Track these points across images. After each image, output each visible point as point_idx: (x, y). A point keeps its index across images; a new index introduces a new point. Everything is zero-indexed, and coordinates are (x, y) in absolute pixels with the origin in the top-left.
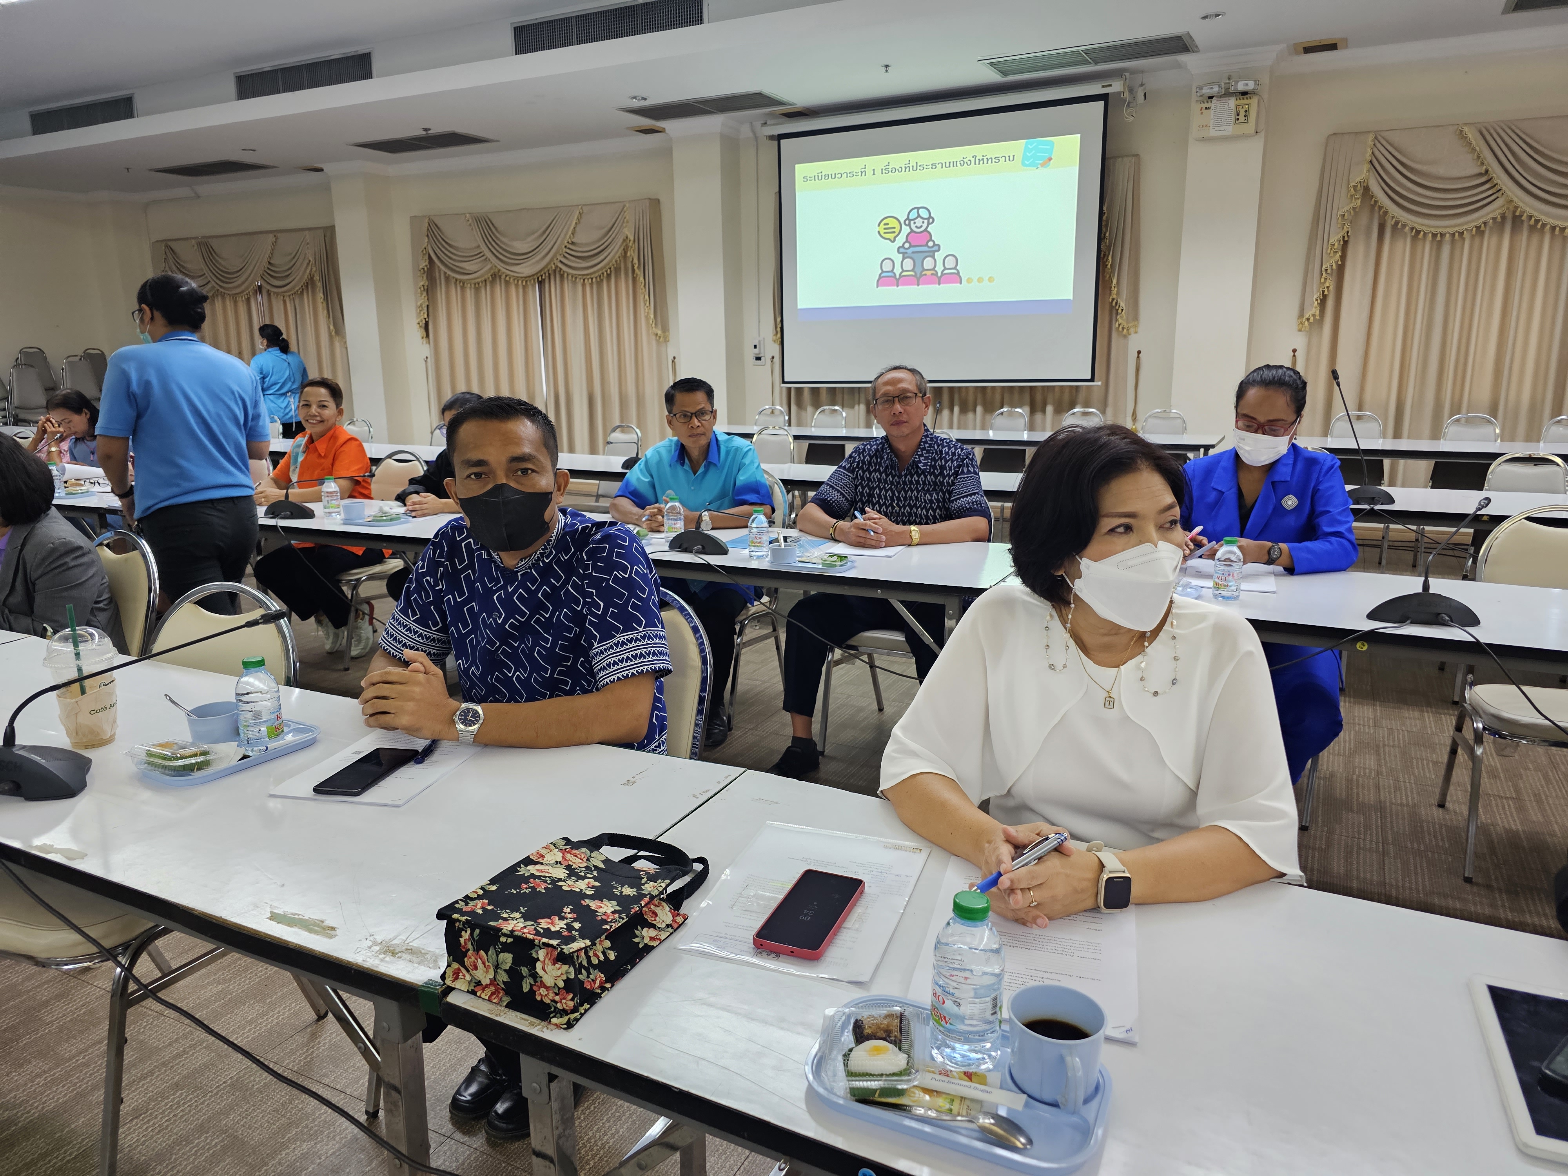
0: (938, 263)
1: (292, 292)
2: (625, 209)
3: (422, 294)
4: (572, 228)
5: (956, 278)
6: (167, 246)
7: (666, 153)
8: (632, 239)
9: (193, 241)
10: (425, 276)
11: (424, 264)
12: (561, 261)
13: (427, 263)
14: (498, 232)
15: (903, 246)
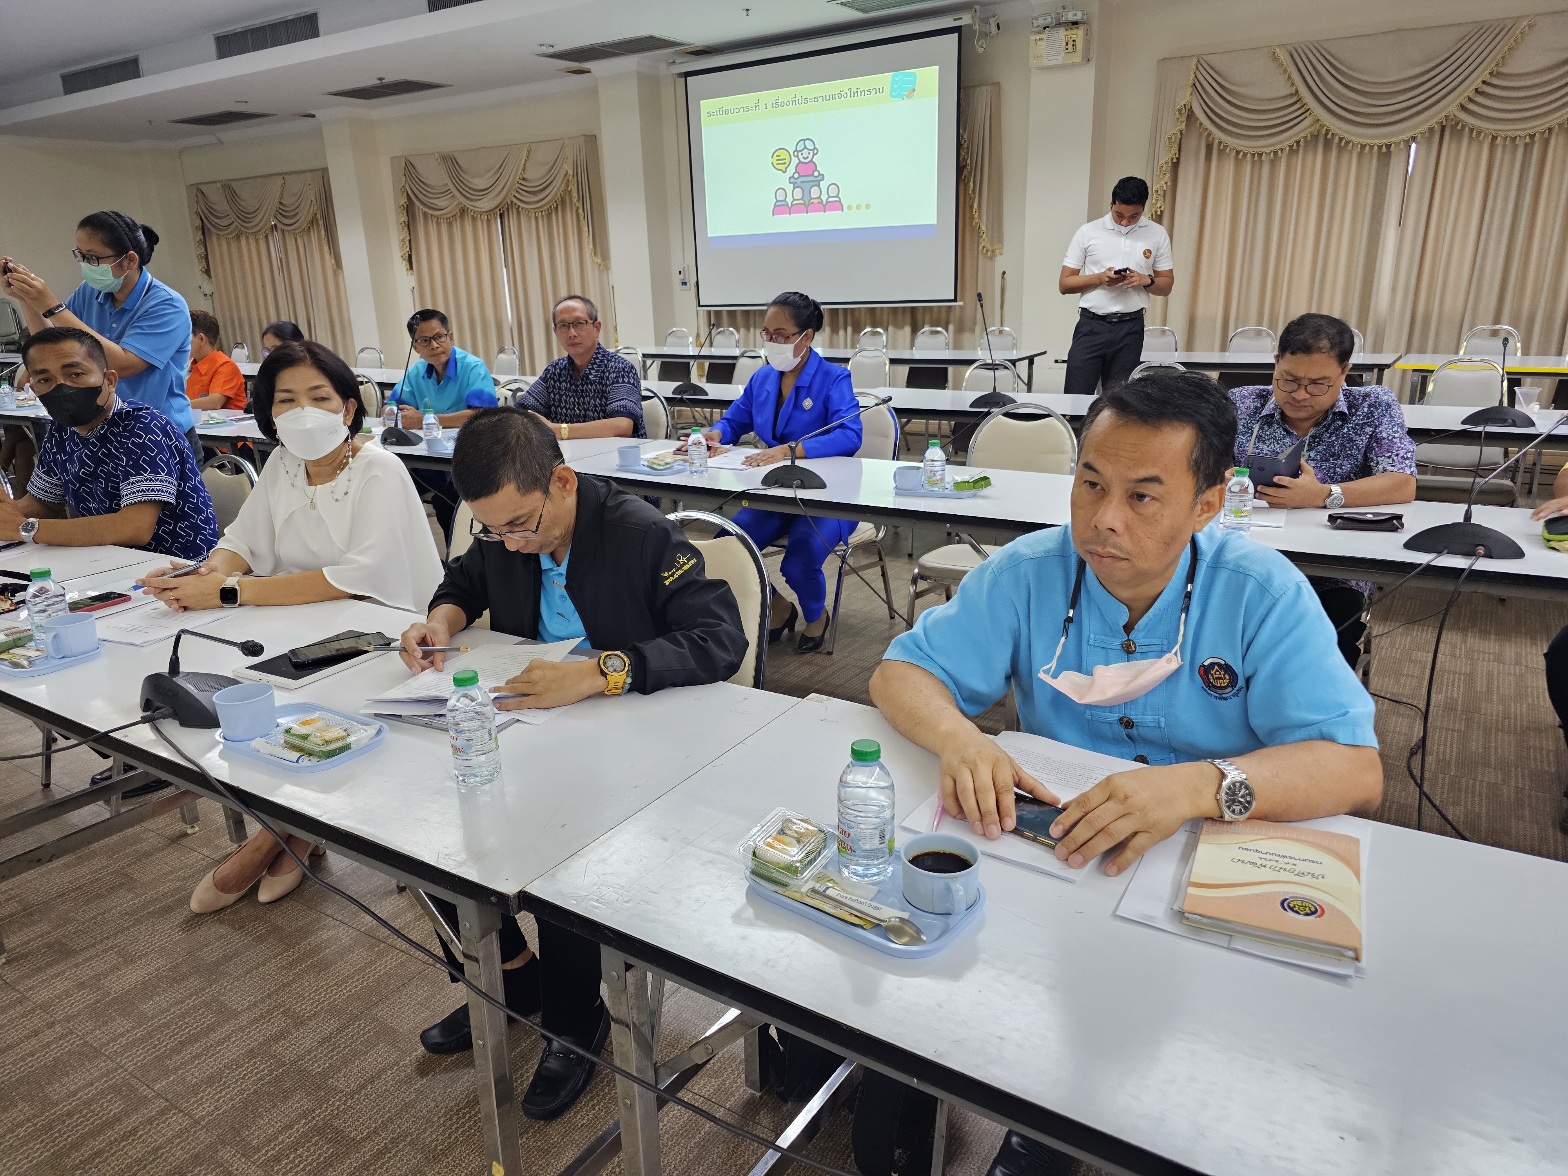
0: (822, 192)
1: (301, 230)
2: (565, 145)
3: (404, 229)
4: (522, 164)
5: (837, 206)
6: (198, 190)
7: (594, 92)
8: (571, 173)
9: (219, 184)
10: (405, 212)
11: (404, 201)
12: (515, 197)
14: (462, 171)
15: (793, 177)
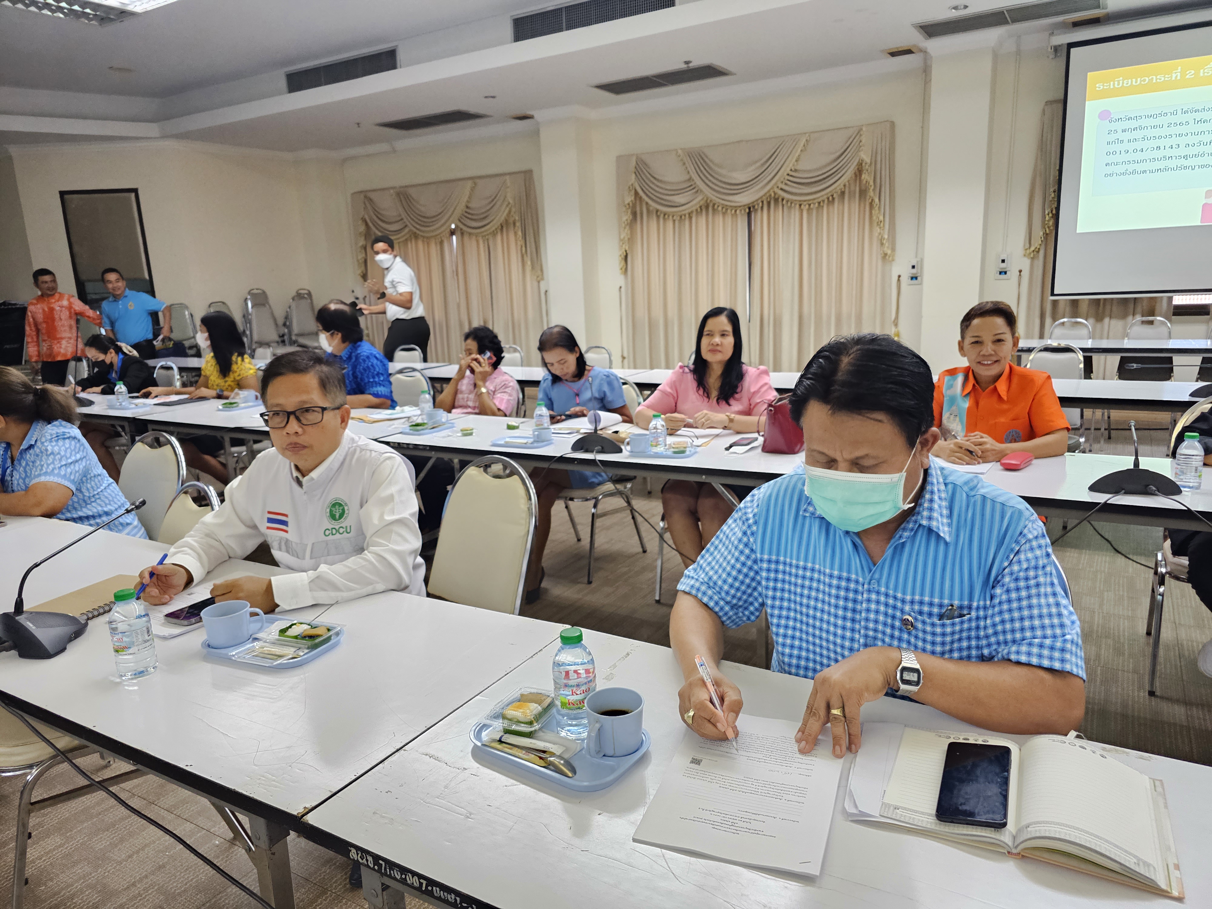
1: (488, 232)
2: (862, 133)
3: (625, 228)
4: (797, 155)
6: (365, 197)
8: (868, 161)
9: (392, 191)
10: (629, 211)
11: (629, 199)
12: (782, 189)
13: (633, 198)
14: (715, 164)
